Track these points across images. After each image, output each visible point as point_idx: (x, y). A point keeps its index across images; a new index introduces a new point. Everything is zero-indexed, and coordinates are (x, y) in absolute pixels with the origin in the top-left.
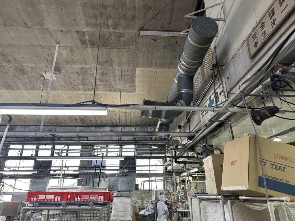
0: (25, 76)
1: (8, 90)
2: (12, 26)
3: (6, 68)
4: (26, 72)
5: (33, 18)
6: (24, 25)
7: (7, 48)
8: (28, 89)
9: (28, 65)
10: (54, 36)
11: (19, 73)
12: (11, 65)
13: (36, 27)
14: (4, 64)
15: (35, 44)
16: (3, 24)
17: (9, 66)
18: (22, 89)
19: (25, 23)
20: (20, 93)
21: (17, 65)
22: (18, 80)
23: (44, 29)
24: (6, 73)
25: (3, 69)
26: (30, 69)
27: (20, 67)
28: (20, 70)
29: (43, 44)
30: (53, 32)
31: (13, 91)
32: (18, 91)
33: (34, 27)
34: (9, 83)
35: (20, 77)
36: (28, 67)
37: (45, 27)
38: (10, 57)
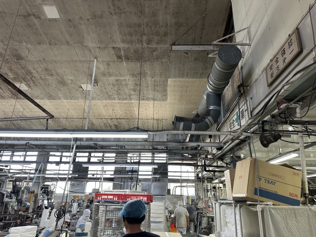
0: (66, 88)
1: (50, 99)
2: (56, 44)
3: (49, 80)
4: (67, 84)
5: (74, 38)
6: (66, 43)
7: (51, 63)
8: (67, 99)
9: (69, 78)
10: (93, 52)
11: (60, 85)
12: (54, 78)
13: (77, 45)
14: (48, 77)
15: (75, 59)
16: (48, 43)
17: (52, 79)
18: (62, 99)
19: (67, 42)
20: (61, 102)
21: (59, 78)
22: (59, 91)
23: (83, 47)
24: (48, 85)
25: (46, 82)
26: (70, 81)
27: (61, 79)
28: (61, 83)
29: (83, 59)
30: (92, 49)
31: (54, 101)
32: (59, 101)
33: (75, 45)
34: (51, 94)
35: (61, 88)
36: (68, 79)
37: (85, 44)
38: (53, 72)
